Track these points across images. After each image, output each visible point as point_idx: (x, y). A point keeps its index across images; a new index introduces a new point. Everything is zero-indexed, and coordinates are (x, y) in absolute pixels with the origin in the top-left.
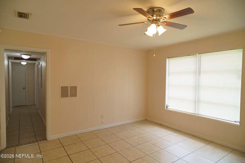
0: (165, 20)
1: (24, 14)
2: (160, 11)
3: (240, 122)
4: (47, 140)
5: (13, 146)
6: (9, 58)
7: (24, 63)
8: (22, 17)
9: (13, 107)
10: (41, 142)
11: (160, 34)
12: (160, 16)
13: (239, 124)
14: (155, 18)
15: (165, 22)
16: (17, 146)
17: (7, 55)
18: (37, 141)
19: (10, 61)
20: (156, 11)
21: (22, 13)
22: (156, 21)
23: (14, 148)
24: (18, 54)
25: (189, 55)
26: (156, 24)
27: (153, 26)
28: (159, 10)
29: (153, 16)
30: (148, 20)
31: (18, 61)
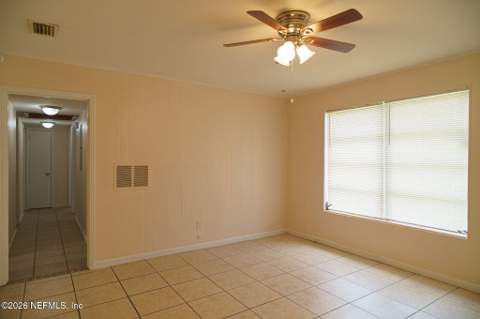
0: (311, 34)
1: (45, 26)
2: (301, 18)
3: (468, 233)
4: (87, 269)
5: (21, 281)
6: (19, 114)
7: (48, 125)
8: (42, 32)
9: (25, 211)
10: (77, 273)
11: (303, 60)
12: (301, 26)
13: (466, 236)
14: (291, 30)
15: (313, 38)
16: (31, 279)
17: (15, 109)
18: (68, 271)
19: (21, 121)
20: (293, 18)
21: (41, 25)
22: (294, 37)
23: (23, 284)
24: (35, 107)
25: (368, 105)
26: (294, 42)
27: (289, 45)
28: (300, 15)
29: (287, 26)
30: (280, 34)
31: (37, 121)
